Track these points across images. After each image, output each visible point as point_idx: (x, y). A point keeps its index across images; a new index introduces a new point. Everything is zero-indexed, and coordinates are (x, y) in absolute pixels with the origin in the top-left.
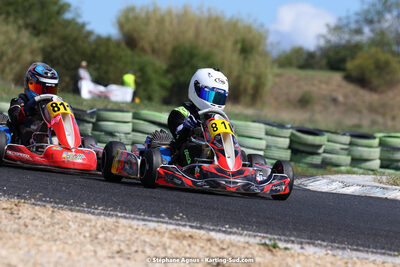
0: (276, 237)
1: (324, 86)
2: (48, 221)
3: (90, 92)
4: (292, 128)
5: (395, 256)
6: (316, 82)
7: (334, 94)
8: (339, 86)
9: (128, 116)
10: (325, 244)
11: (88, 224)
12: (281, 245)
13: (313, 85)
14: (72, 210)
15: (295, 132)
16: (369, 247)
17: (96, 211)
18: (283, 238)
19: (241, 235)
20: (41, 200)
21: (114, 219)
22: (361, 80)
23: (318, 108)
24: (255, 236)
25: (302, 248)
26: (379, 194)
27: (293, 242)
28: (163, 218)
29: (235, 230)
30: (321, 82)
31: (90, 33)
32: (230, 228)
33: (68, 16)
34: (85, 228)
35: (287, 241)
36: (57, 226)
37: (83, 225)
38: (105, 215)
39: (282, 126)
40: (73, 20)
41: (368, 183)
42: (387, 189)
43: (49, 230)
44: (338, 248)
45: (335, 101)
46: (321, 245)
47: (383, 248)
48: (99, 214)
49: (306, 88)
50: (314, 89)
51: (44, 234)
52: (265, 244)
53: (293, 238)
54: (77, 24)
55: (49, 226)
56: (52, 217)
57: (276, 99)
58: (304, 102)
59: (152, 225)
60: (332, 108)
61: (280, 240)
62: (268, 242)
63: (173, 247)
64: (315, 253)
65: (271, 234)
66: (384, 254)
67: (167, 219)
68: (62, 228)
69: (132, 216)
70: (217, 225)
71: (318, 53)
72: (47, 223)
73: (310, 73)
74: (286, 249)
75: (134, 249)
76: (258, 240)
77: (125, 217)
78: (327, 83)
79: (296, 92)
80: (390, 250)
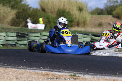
0: (76, 72)
1: (106, 20)
2: (3, 72)
3: (31, 26)
4: (91, 35)
5: (113, 76)
6: (103, 19)
7: (110, 22)
8: (111, 19)
9: (39, 34)
10: (92, 74)
11: (16, 72)
12: (77, 75)
13: (103, 20)
14: (12, 68)
15: (92, 36)
16: (106, 74)
17: (20, 68)
18: (79, 72)
19: (65, 72)
20: (3, 65)
21: (25, 70)
22: (118, 17)
23: (105, 27)
24: (69, 73)
25: (84, 76)
26: (115, 55)
27: (82, 74)
28: (41, 68)
29: (64, 71)
30: (105, 18)
31: (31, 8)
32: (62, 70)
33: (23, 3)
34: (14, 74)
35: (80, 74)
36: (6, 74)
37: (14, 73)
38: (22, 69)
39: (88, 35)
40: (25, 4)
41: (112, 52)
42: (118, 53)
43: (2, 75)
44: (96, 75)
45: (110, 24)
46: (90, 74)
47: (110, 74)
48: (21, 69)
49: (100, 21)
50: (103, 21)
51: (1, 77)
52: (71, 75)
53: (82, 73)
54: (26, 5)
55: (3, 74)
56: (4, 71)
57: (91, 25)
58: (100, 25)
59: (37, 71)
60: (109, 26)
61: (77, 73)
62: (73, 74)
63: (42, 78)
64: (88, 77)
65: (75, 71)
66: (110, 76)
67: (42, 69)
68: (7, 74)
69: (31, 68)
70: (58, 70)
71: (104, 9)
72: (3, 73)
73: (101, 16)
74: (79, 76)
75: (29, 79)
76: (70, 74)
77: (29, 69)
78: (107, 19)
79: (97, 22)
80: (113, 74)
